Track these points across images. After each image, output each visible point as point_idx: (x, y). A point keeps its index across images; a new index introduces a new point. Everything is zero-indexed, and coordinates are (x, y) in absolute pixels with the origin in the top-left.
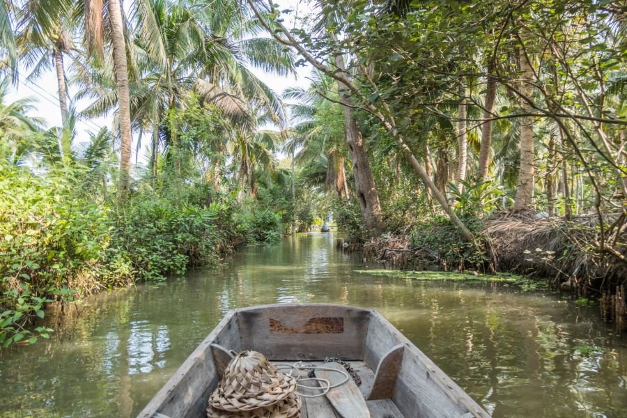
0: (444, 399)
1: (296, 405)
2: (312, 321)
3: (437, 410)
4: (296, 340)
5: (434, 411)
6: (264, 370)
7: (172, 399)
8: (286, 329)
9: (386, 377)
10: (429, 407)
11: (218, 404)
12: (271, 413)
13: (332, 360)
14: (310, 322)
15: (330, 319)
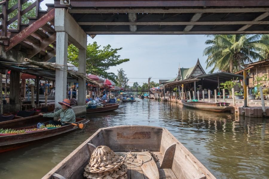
0: (193, 168)
1: (124, 171)
2: (136, 133)
3: (190, 173)
4: (129, 142)
5: (188, 174)
6: (109, 154)
7: (64, 167)
8: (124, 137)
9: (168, 158)
10: (186, 172)
11: (87, 170)
12: (112, 174)
13: (145, 151)
14: (135, 134)
15: (144, 132)
